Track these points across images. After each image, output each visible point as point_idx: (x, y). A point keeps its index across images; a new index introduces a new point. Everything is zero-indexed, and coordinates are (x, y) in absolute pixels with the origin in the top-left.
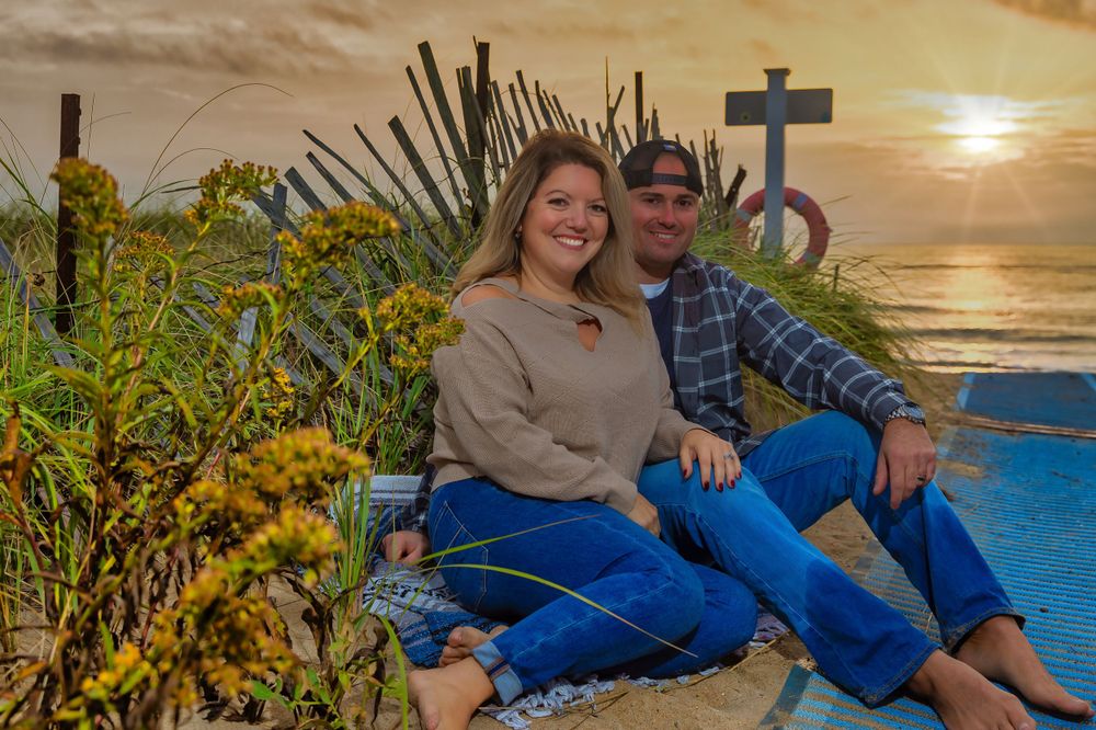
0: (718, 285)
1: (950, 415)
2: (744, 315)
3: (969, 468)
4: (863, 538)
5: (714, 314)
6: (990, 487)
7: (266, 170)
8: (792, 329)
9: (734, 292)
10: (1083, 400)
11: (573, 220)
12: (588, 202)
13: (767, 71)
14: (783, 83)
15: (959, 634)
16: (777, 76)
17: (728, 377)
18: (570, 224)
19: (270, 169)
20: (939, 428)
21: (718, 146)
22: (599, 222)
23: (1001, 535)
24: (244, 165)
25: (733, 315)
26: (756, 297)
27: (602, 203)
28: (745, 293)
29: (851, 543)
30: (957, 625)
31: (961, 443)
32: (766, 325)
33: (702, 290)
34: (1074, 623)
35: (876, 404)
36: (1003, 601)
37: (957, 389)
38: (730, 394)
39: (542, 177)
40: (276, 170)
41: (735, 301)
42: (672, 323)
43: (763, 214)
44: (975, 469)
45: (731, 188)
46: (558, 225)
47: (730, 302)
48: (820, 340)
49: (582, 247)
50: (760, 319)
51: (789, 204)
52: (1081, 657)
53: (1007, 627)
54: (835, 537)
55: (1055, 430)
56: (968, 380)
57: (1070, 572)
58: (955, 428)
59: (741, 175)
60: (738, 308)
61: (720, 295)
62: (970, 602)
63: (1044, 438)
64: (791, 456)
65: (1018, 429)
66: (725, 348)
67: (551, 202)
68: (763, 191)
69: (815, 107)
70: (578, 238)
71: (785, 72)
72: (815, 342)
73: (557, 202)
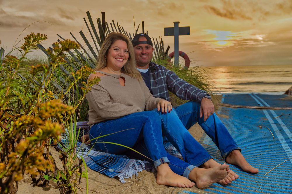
0: (162, 69)
1: (220, 104)
2: (168, 77)
3: (226, 116)
4: (202, 133)
5: (161, 77)
6: (231, 120)
7: (44, 36)
8: (180, 81)
9: (166, 71)
10: (250, 100)
11: (120, 54)
12: (124, 49)
13: (174, 22)
14: (178, 25)
15: (225, 155)
16: (176, 23)
17: (165, 92)
18: (120, 55)
19: (45, 35)
20: (218, 107)
21: (163, 41)
22: (127, 55)
23: (234, 131)
24: (37, 34)
25: (165, 77)
26: (171, 73)
27: (127, 50)
28: (168, 72)
29: (199, 134)
30: (225, 153)
31: (223, 110)
32: (173, 80)
33: (157, 71)
34: (253, 150)
35: (200, 95)
36: (236, 146)
37: (221, 98)
38: (166, 96)
39: (112, 43)
40: (46, 36)
41: (166, 73)
42: (150, 79)
43: (174, 57)
44: (227, 116)
45: (166, 51)
46: (117, 55)
47: (164, 73)
48: (186, 83)
49: (122, 61)
50: (172, 78)
51: (180, 55)
52: (255, 158)
53: (237, 152)
54: (195, 133)
55: (245, 107)
56: (224, 96)
57: (251, 139)
58: (222, 107)
59: (169, 48)
60: (166, 75)
61: (162, 72)
62: (228, 147)
63: (242, 109)
64: (182, 112)
65: (236, 107)
66: (164, 85)
67: (115, 49)
68: (174, 52)
69: (186, 31)
70: (121, 59)
71: (178, 23)
72: (185, 83)
73: (116, 49)
